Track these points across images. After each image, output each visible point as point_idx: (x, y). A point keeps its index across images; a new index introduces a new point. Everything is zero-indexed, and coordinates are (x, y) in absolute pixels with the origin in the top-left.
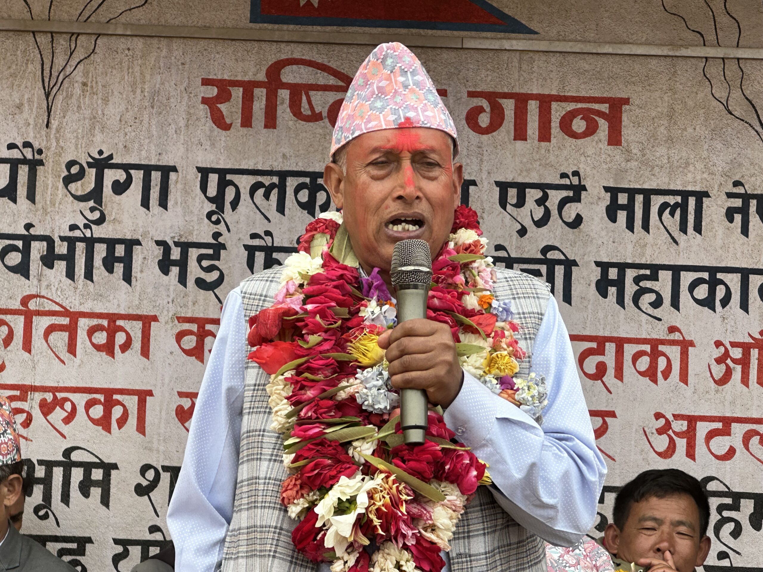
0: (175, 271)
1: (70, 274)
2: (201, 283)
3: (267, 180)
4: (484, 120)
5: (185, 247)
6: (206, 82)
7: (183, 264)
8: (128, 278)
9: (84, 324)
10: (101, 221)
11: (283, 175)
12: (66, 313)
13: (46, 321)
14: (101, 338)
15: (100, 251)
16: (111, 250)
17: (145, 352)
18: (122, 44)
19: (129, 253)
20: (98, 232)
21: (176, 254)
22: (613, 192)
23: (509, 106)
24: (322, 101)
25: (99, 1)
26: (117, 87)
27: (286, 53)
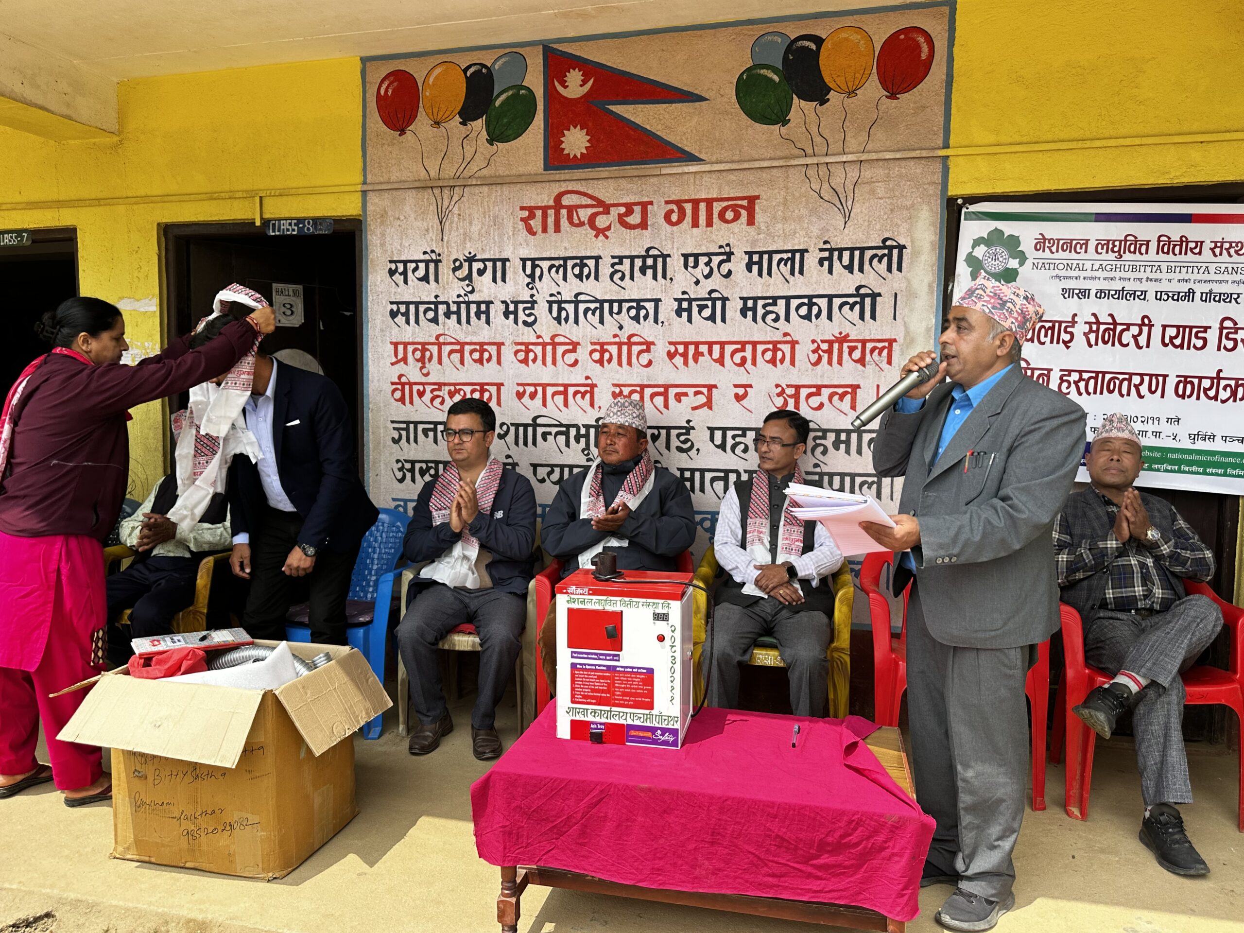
0: (512, 317)
1: (459, 322)
2: (525, 323)
3: (557, 263)
4: (674, 217)
5: (516, 303)
6: (522, 208)
7: (515, 313)
8: (488, 322)
9: (467, 348)
10: (472, 292)
11: (565, 259)
12: (458, 343)
13: (447, 348)
14: (476, 355)
15: (473, 308)
16: (479, 307)
17: (499, 362)
18: (477, 190)
19: (488, 308)
20: (472, 297)
21: (512, 308)
22: (750, 254)
23: (688, 207)
24: (584, 214)
25: (463, 166)
26: (476, 215)
27: (564, 187)
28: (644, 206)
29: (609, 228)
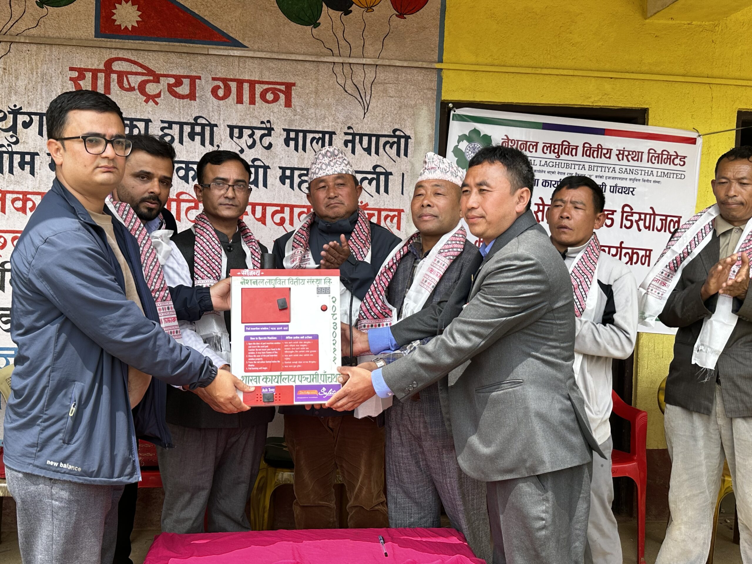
4: (221, 93)
6: (72, 69)
8: (32, 172)
9: (9, 197)
10: (17, 142)
14: (19, 204)
15: (17, 159)
16: (23, 158)
18: (25, 47)
19: (33, 159)
20: (15, 148)
22: (288, 131)
23: (233, 86)
24: (135, 81)
25: (11, 23)
26: (23, 71)
27: (114, 54)
28: (193, 79)
29: (159, 95)
